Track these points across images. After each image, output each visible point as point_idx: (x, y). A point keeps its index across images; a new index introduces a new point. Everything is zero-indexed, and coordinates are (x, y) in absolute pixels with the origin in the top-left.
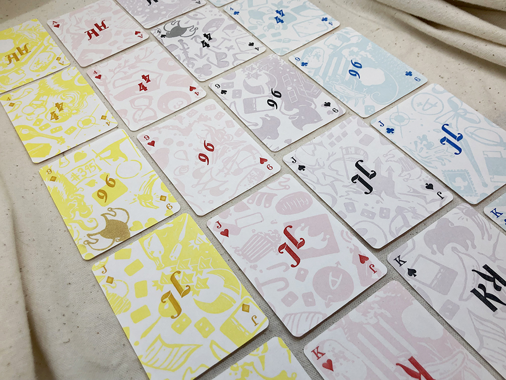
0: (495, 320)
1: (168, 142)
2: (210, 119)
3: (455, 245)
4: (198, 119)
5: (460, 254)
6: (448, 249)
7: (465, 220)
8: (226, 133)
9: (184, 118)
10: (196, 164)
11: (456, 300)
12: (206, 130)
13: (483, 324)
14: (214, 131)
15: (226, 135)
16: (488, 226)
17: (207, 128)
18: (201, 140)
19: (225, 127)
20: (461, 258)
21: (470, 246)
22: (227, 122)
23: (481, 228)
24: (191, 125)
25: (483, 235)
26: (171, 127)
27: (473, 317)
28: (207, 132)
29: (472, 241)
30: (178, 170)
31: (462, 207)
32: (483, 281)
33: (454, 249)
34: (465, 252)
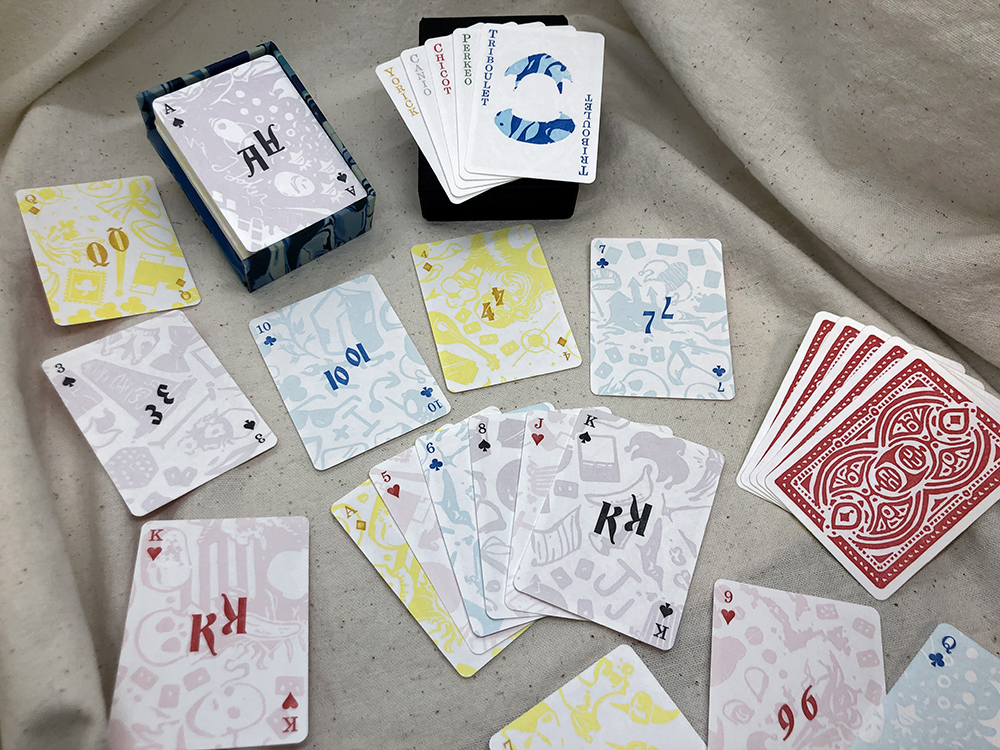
0: (585, 536)
1: (755, 636)
2: (848, 652)
3: (655, 467)
4: (828, 632)
5: (646, 476)
6: (642, 462)
7: (700, 464)
8: (855, 703)
9: (809, 609)
10: (768, 720)
11: (582, 491)
12: (828, 668)
13: (571, 526)
14: (839, 680)
15: (852, 710)
16: (710, 492)
17: (831, 664)
18: (806, 680)
19: (860, 691)
20: (641, 479)
21: (665, 482)
22: (872, 685)
23: (701, 487)
24: (810, 634)
25: (692, 490)
26: (776, 610)
27: (574, 514)
28: (826, 672)
29: (675, 482)
30: (733, 706)
31: (716, 455)
32: (626, 510)
33: (649, 469)
34: (654, 481)
